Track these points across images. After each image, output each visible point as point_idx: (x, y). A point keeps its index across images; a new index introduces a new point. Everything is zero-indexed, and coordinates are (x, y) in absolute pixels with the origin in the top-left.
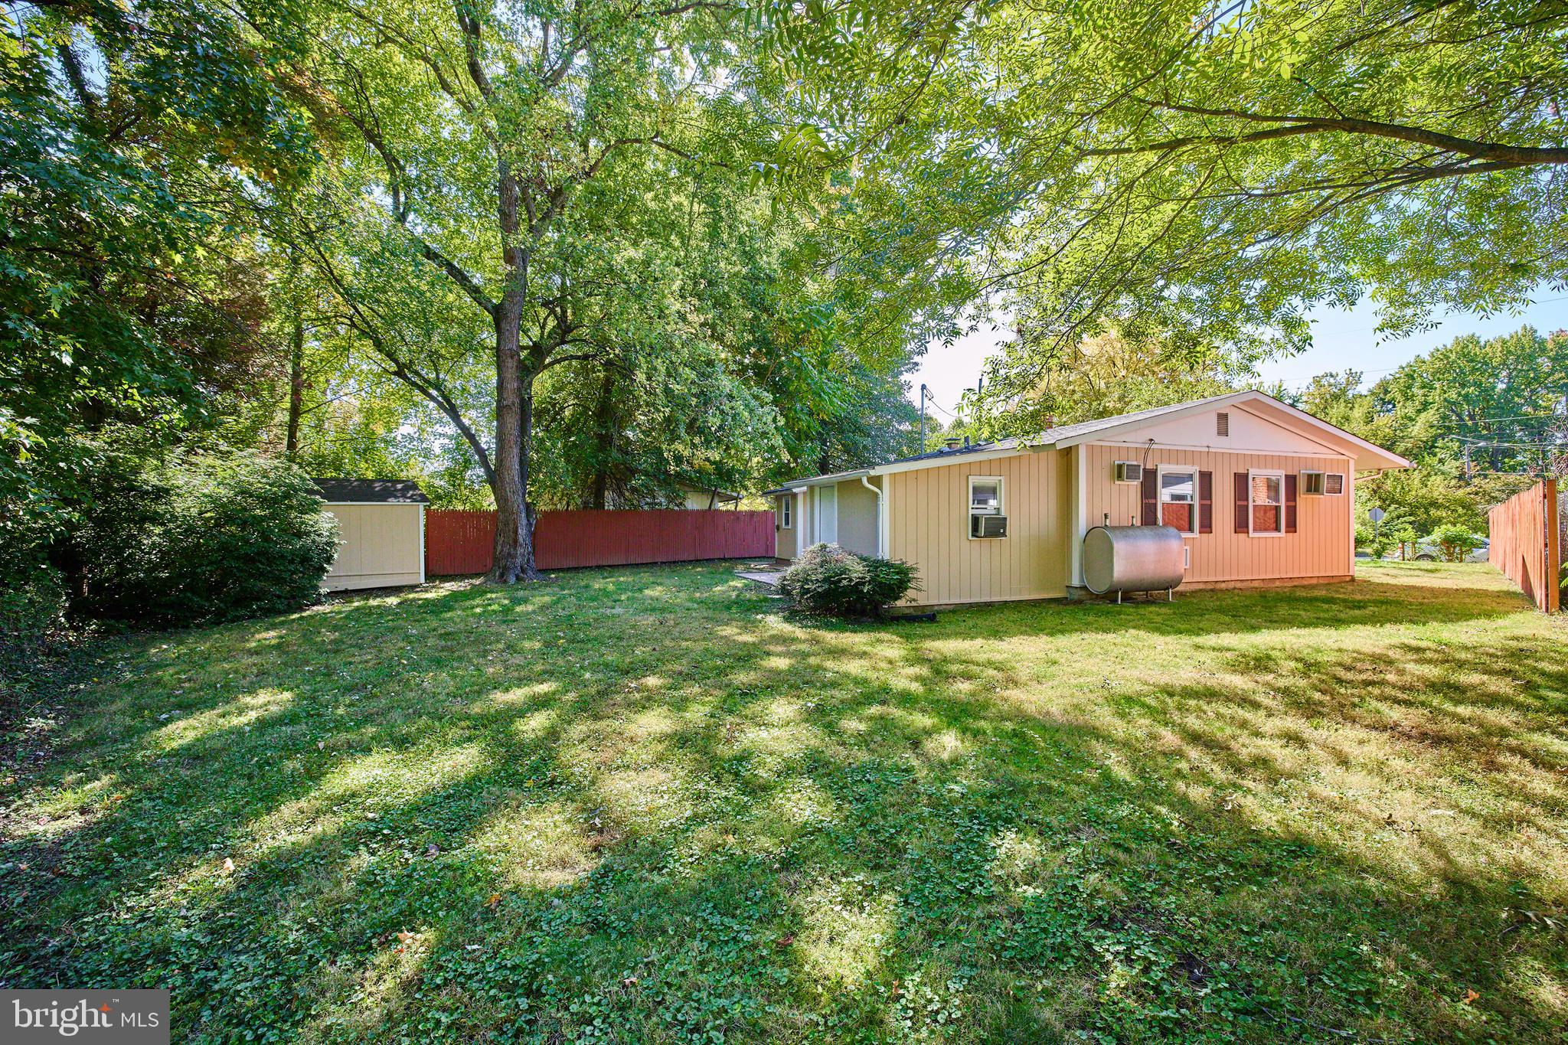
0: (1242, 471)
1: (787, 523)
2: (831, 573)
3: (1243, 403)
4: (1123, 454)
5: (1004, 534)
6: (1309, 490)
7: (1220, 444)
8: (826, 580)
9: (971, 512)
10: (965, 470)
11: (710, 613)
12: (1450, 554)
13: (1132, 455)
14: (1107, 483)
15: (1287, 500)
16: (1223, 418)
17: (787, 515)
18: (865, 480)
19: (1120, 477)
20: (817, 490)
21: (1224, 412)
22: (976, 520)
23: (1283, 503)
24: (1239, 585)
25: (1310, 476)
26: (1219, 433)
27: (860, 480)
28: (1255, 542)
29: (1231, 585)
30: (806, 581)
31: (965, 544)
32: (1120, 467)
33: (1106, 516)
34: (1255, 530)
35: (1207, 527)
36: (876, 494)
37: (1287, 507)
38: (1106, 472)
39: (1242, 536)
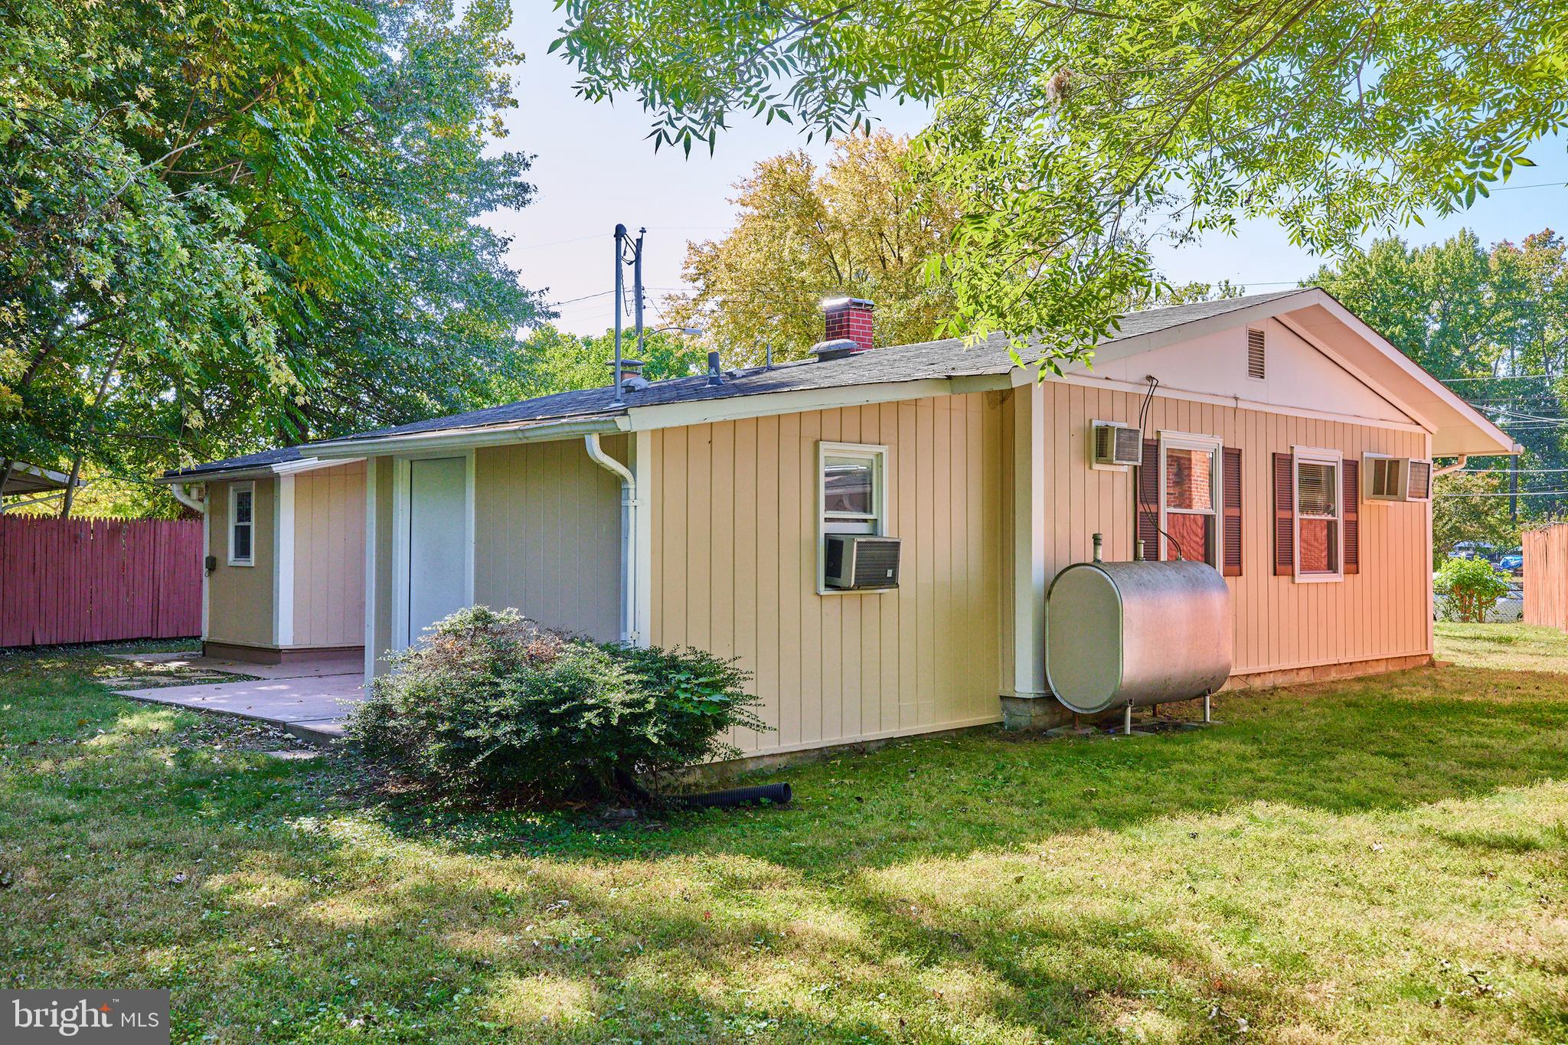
0: (1283, 450)
1: (243, 550)
2: (546, 695)
3: (1291, 315)
4: (1105, 403)
5: (893, 582)
6: (1378, 491)
7: (1255, 394)
8: (534, 711)
9: (824, 528)
10: (811, 428)
11: (149, 829)
12: (1464, 609)
13: (1119, 407)
14: (1078, 469)
15: (1346, 511)
16: (1257, 339)
17: (243, 534)
18: (594, 445)
19: (1102, 454)
20: (402, 472)
21: (1258, 328)
22: (834, 548)
23: (1340, 518)
24: (1281, 681)
25: (1379, 464)
26: (1252, 373)
27: (580, 443)
28: (1303, 591)
29: (1269, 682)
30: (462, 716)
31: (811, 604)
32: (1103, 433)
33: (1097, 540)
34: (1303, 569)
35: (1235, 563)
36: (618, 482)
37: (1347, 523)
38: (1077, 444)
39: (1284, 580)
